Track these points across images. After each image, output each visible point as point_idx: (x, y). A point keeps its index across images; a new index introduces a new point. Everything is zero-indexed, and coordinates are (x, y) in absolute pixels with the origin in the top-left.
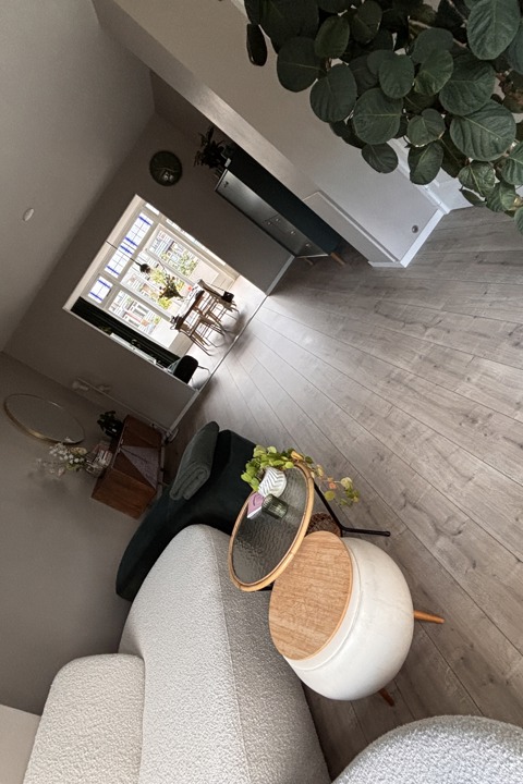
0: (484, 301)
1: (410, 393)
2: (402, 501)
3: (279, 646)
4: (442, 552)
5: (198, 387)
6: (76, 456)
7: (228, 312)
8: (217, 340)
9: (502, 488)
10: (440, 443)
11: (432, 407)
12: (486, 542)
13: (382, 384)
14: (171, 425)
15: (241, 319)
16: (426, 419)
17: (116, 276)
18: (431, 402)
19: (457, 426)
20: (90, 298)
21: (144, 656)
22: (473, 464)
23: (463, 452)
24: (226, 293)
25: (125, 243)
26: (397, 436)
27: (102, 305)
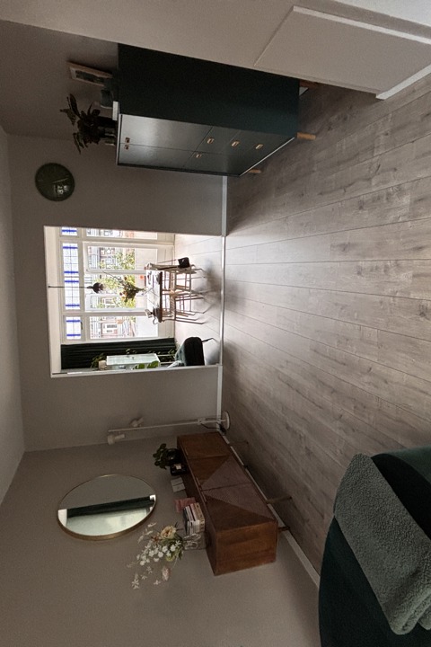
5: (214, 361)
6: (170, 544)
7: (193, 276)
8: (197, 304)
14: (216, 411)
15: (210, 275)
17: (78, 308)
20: (70, 341)
24: (180, 261)
25: (67, 277)
27: (83, 339)
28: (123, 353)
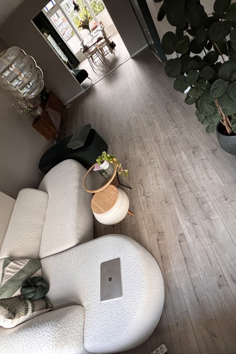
0: (196, 130)
1: (158, 149)
2: (139, 181)
3: (92, 208)
4: (142, 200)
5: (85, 87)
6: (29, 107)
7: (110, 53)
8: (100, 64)
9: (164, 192)
10: (157, 171)
11: (162, 157)
12: (153, 203)
13: (153, 139)
14: (68, 100)
16: (158, 161)
18: (163, 156)
19: (164, 168)
21: (49, 193)
22: (162, 182)
23: (161, 177)
24: (113, 42)
26: (148, 161)
27: (47, 13)
28: (57, 42)
